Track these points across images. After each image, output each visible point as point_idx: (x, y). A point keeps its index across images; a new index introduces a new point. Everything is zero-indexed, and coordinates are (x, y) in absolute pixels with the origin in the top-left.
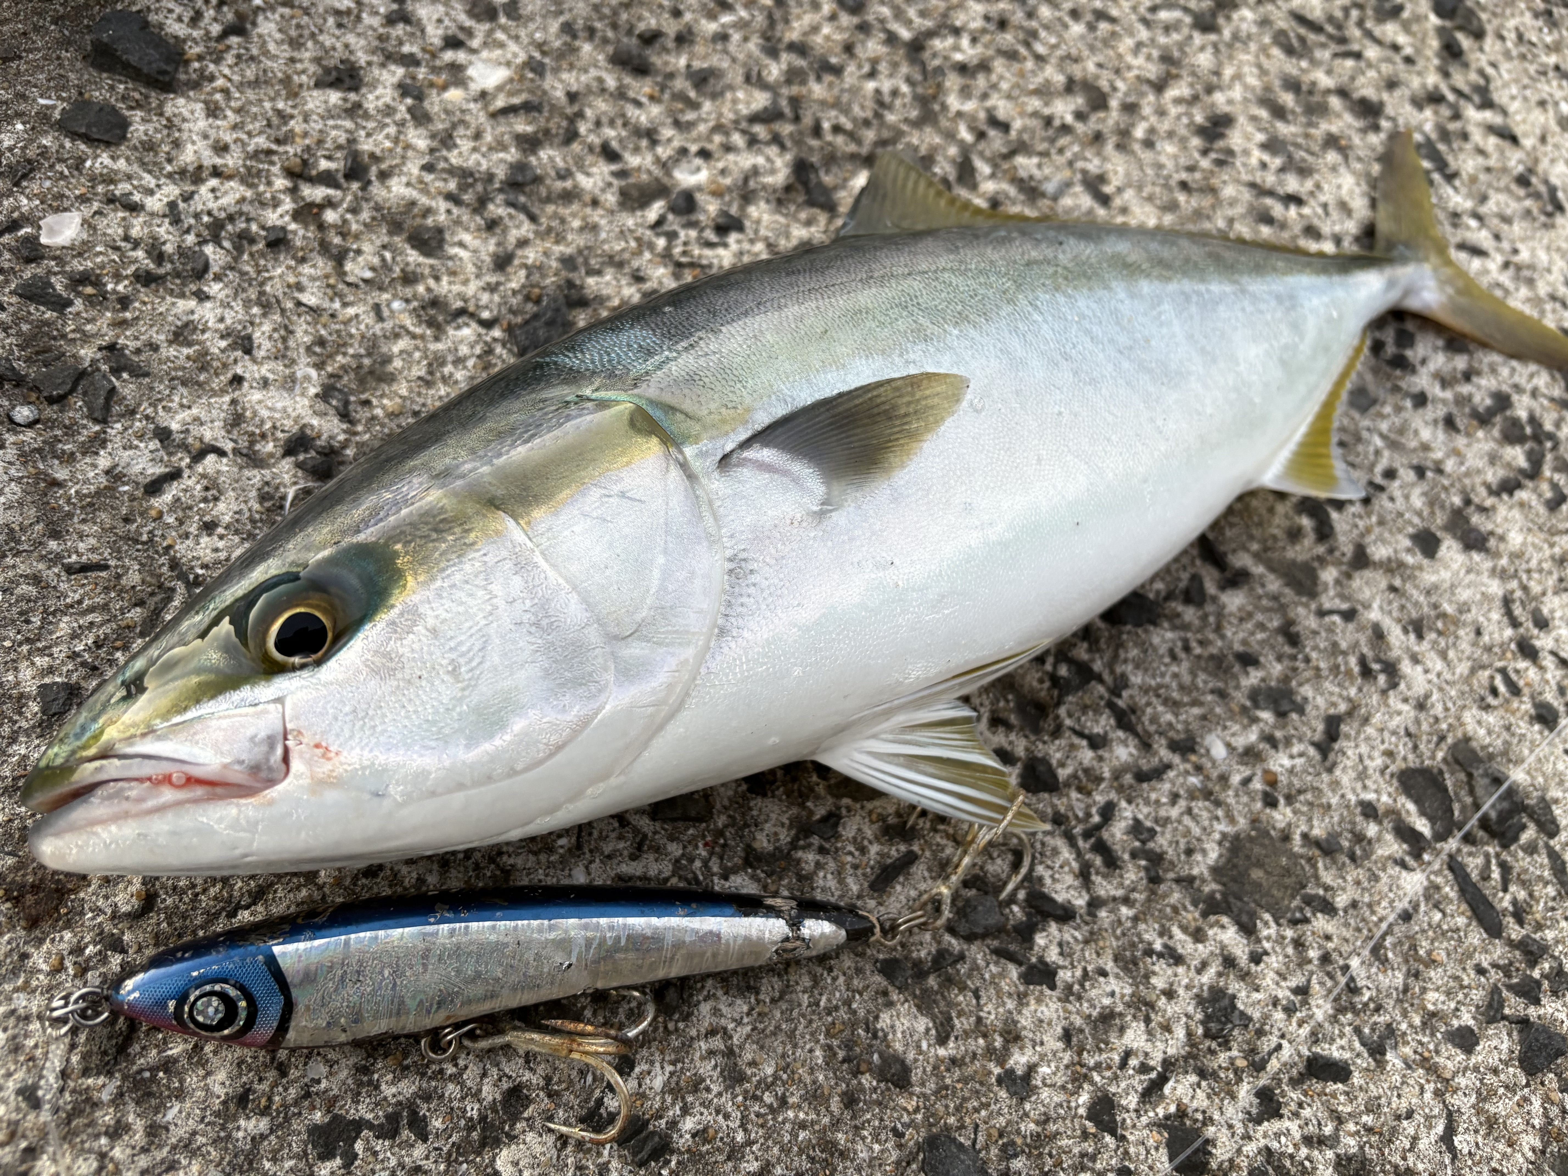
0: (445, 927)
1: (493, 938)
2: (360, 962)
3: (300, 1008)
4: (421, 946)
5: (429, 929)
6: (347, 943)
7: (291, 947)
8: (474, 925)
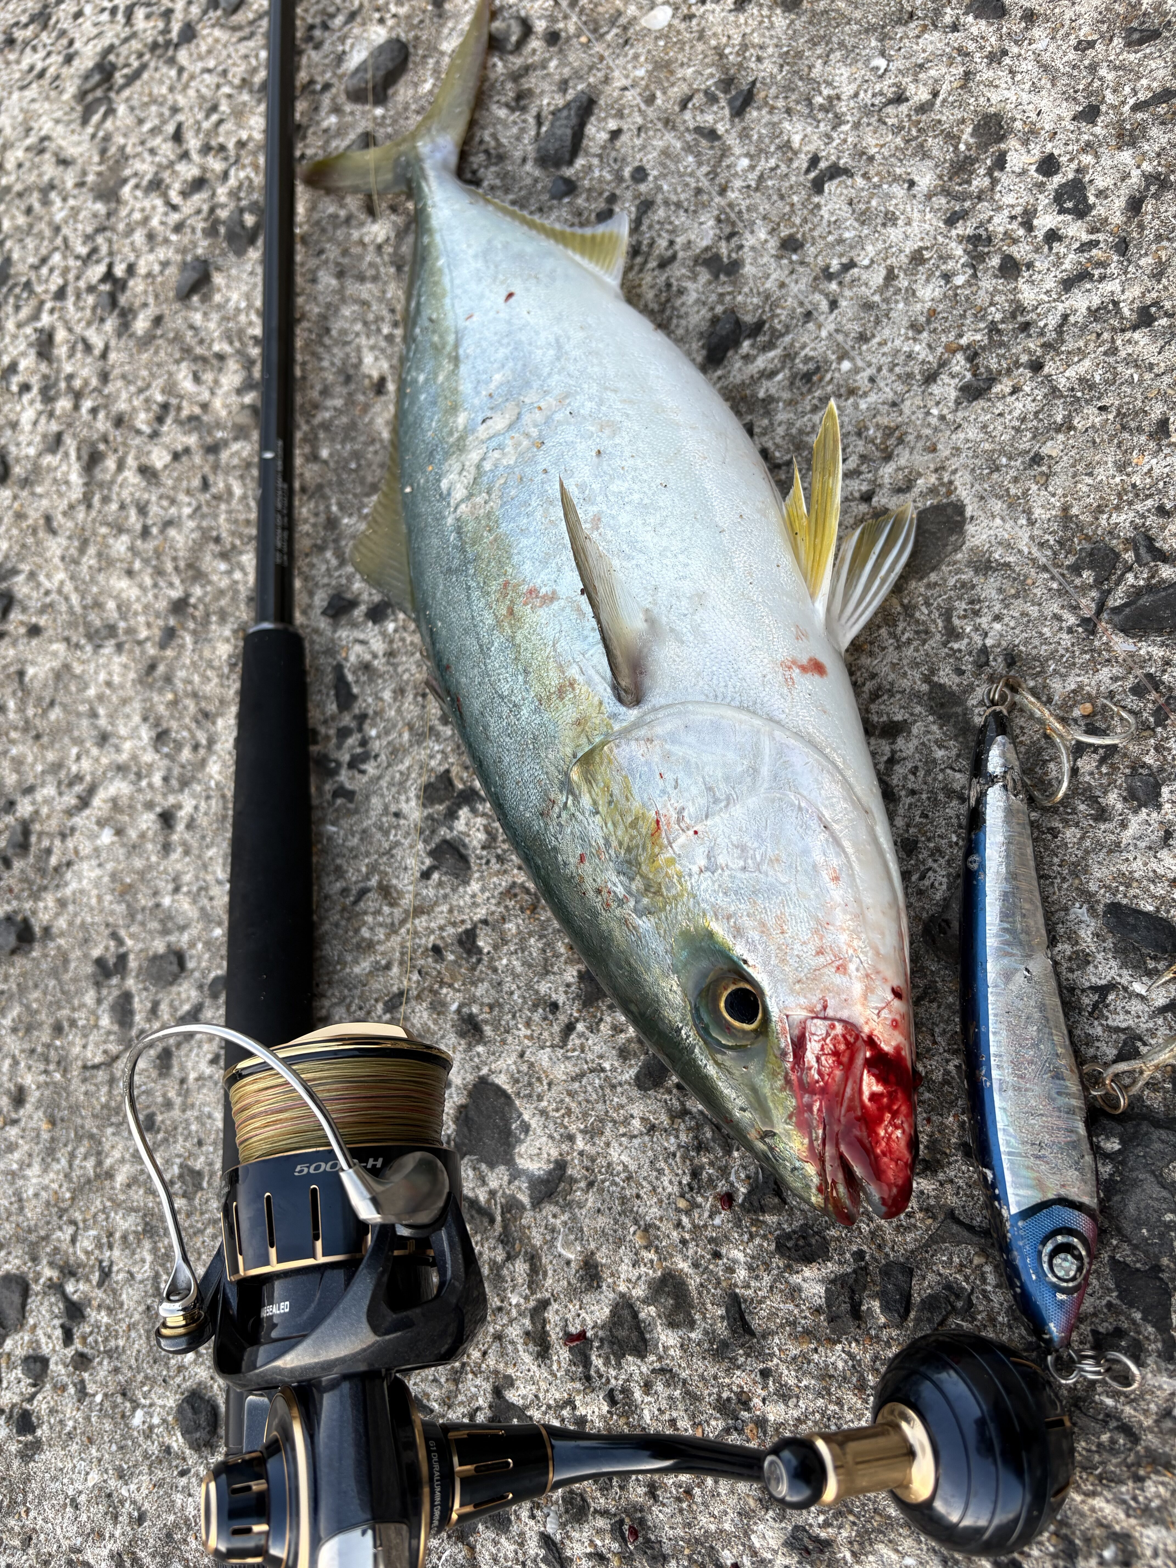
0: (995, 1074)
1: (1004, 1033)
2: (1024, 1143)
3: (1063, 1192)
4: (1010, 1093)
5: (995, 1086)
6: (1009, 1154)
7: (1012, 1199)
8: (993, 1050)
